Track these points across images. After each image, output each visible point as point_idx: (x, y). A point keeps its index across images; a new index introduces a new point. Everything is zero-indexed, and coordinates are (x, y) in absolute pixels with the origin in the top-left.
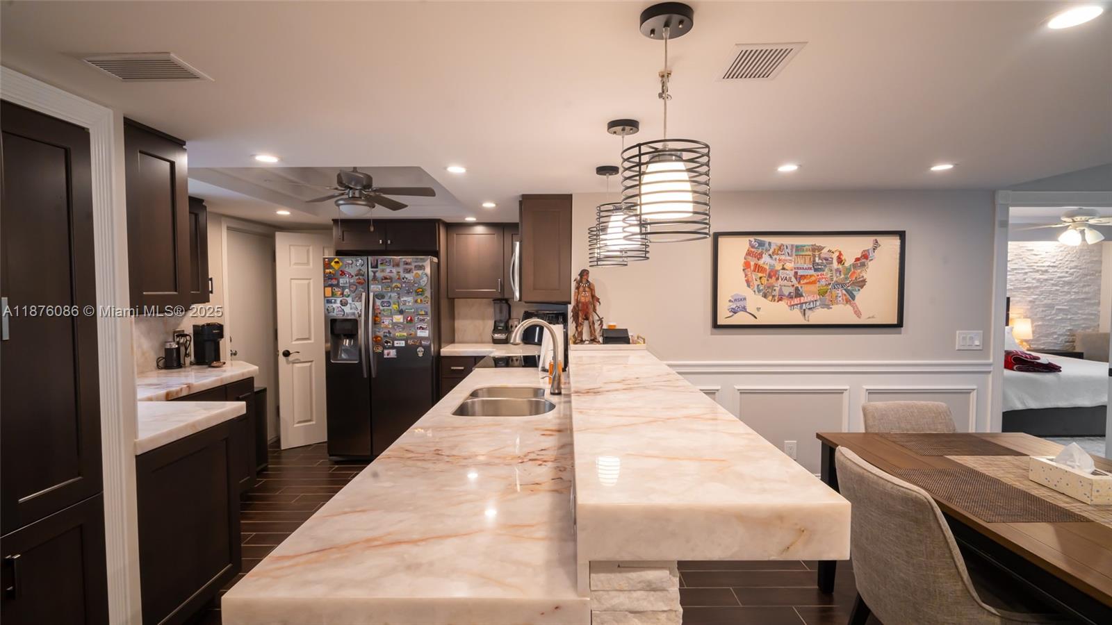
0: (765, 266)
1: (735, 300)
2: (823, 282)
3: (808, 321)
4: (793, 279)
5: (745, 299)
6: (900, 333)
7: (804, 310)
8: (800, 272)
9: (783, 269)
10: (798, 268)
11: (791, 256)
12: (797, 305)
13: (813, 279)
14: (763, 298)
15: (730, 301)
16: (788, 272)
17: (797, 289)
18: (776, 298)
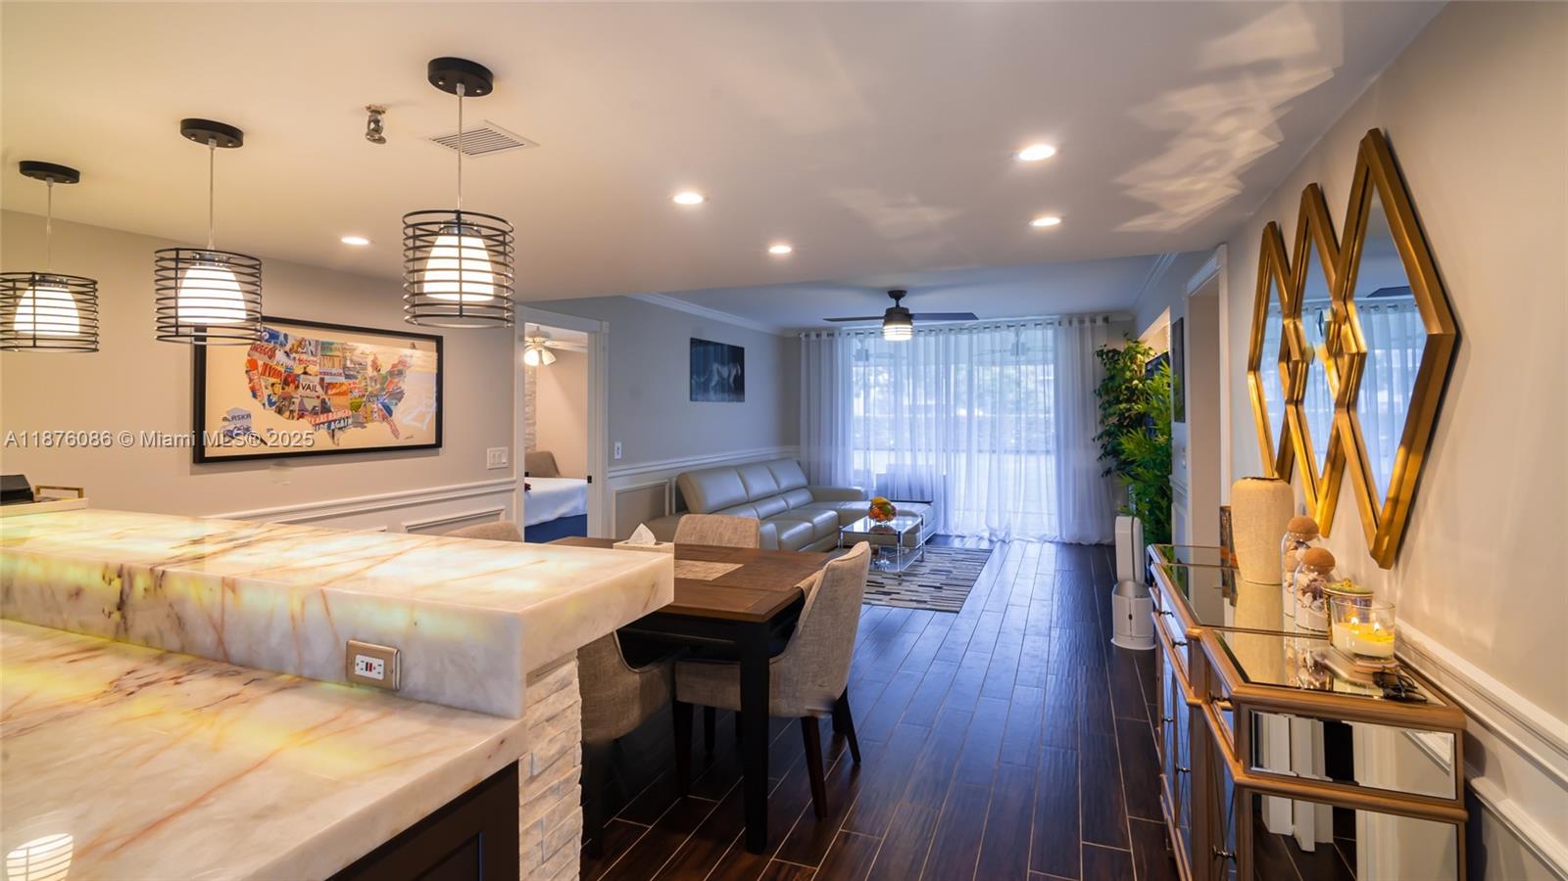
0: (279, 368)
1: (234, 418)
2: (356, 393)
3: (338, 445)
4: (319, 388)
5: (249, 416)
6: (438, 455)
7: (333, 430)
8: (328, 379)
9: (305, 373)
10: (324, 373)
11: (315, 356)
12: (323, 423)
13: (344, 388)
14: (277, 415)
15: (225, 419)
16: (311, 378)
17: (323, 402)
18: (296, 414)
